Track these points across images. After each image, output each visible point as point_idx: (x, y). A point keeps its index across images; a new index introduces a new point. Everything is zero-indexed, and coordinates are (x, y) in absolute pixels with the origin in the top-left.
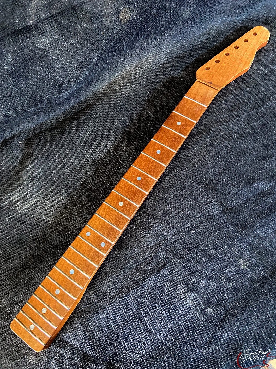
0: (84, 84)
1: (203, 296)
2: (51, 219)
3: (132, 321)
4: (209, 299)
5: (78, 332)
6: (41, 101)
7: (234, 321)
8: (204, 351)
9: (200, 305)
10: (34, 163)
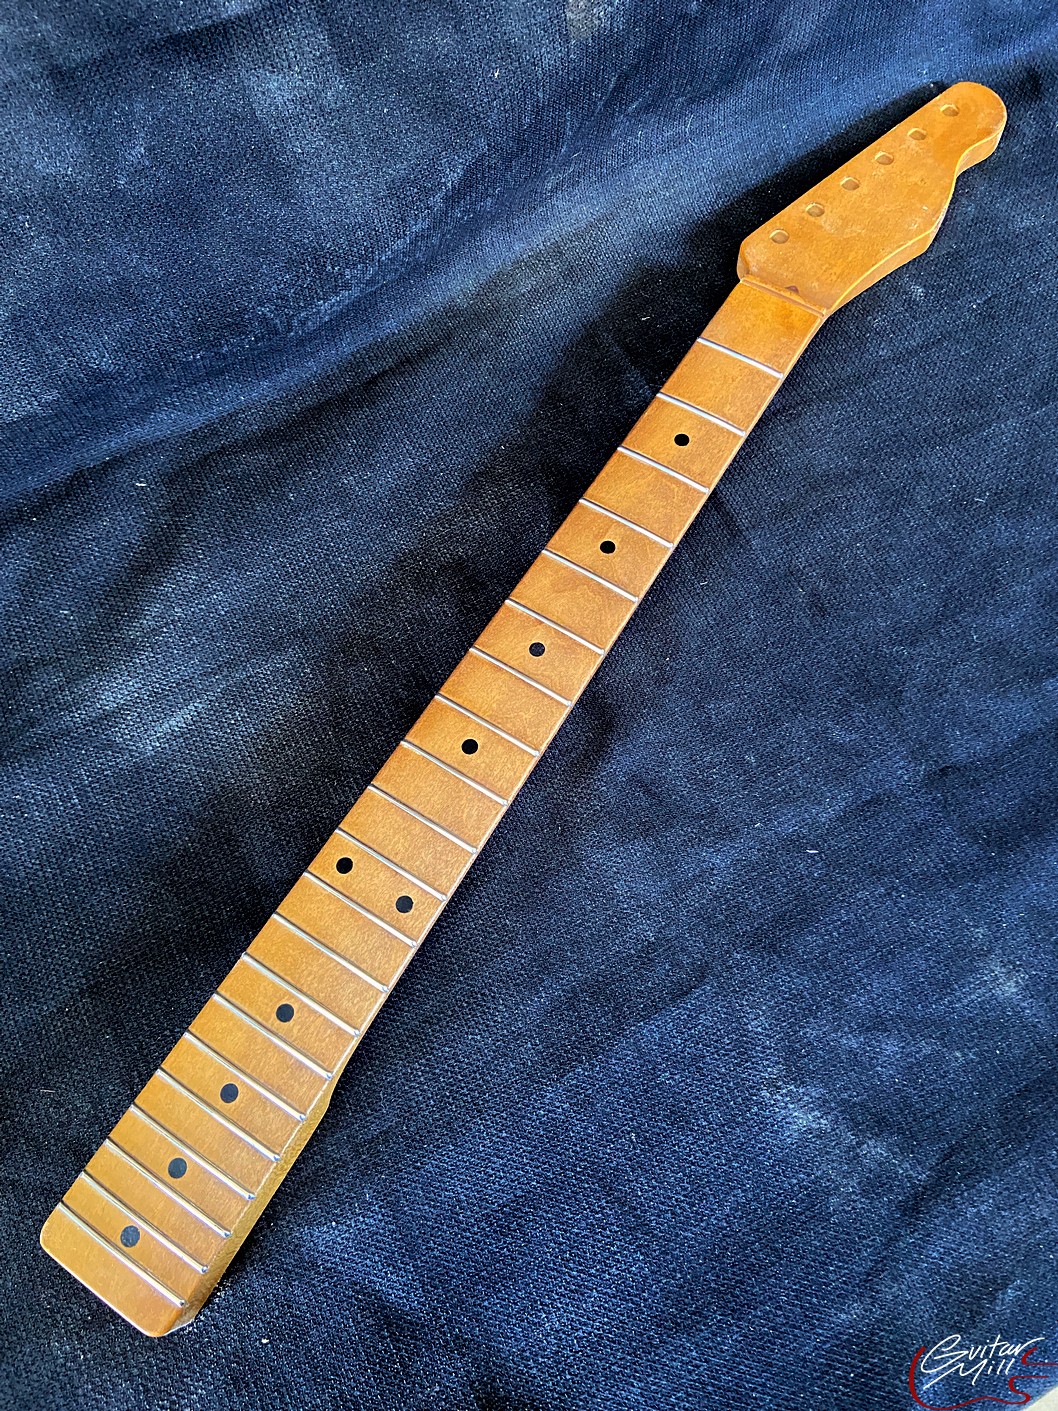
0: (401, 273)
1: (850, 1096)
2: (258, 781)
3: (574, 1186)
4: (874, 1110)
5: (362, 1219)
6: (238, 327)
7: (970, 1193)
8: (854, 1308)
9: (837, 1131)
10: (196, 565)
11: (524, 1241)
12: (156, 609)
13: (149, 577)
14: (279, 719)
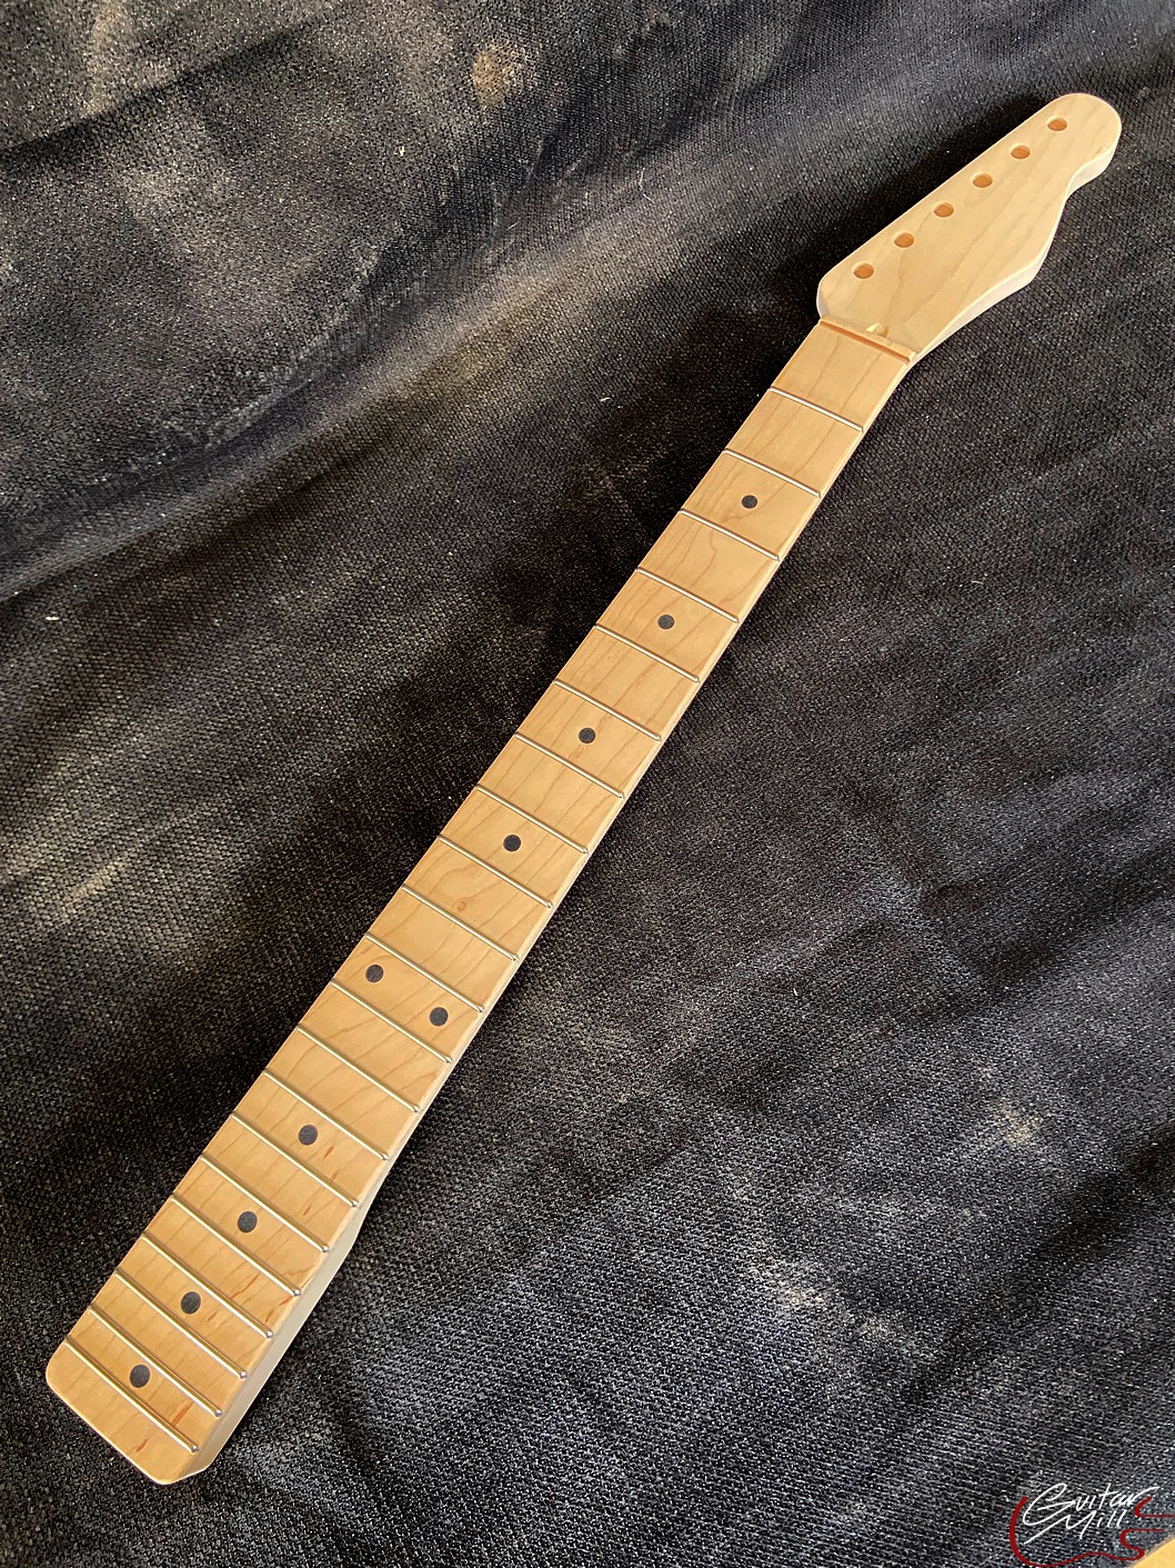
0: (328, 369)
1: (848, 1269)
2: (185, 946)
4: (875, 1283)
5: (308, 1435)
6: (145, 443)
7: (983, 1373)
8: (855, 1508)
9: (835, 1309)
10: (114, 706)
11: (489, 1450)
12: (71, 758)
13: (64, 724)
14: (207, 874)
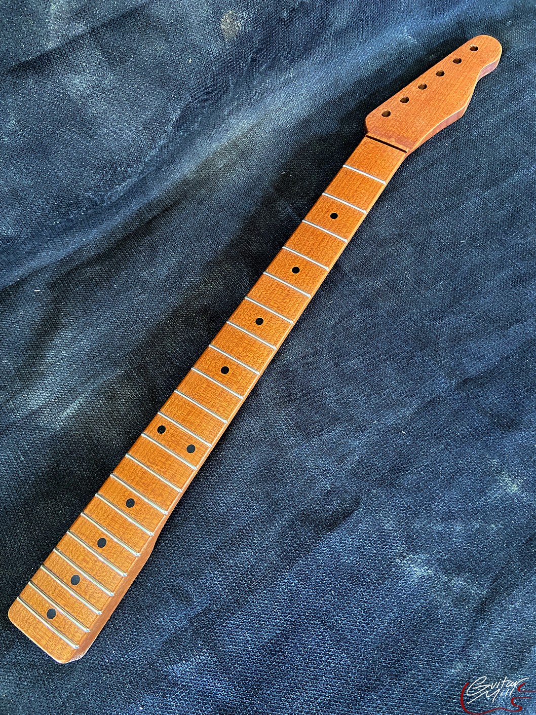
0: (157, 166)
1: (441, 556)
2: (116, 435)
3: (306, 623)
4: (455, 562)
5: (198, 657)
6: (76, 204)
7: (509, 598)
8: (458, 666)
9: (438, 575)
10: (70, 328)
11: (284, 657)
12: (52, 353)
13: (47, 337)
14: (123, 402)
